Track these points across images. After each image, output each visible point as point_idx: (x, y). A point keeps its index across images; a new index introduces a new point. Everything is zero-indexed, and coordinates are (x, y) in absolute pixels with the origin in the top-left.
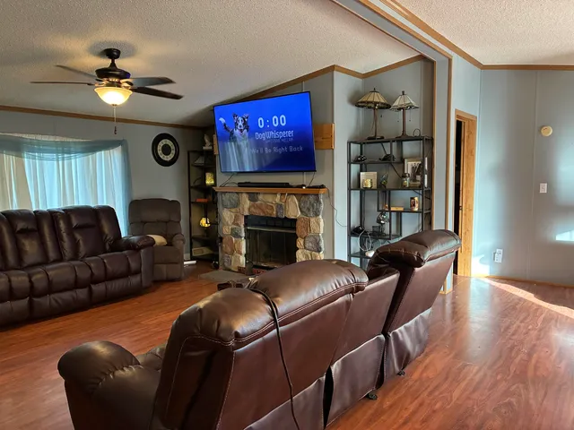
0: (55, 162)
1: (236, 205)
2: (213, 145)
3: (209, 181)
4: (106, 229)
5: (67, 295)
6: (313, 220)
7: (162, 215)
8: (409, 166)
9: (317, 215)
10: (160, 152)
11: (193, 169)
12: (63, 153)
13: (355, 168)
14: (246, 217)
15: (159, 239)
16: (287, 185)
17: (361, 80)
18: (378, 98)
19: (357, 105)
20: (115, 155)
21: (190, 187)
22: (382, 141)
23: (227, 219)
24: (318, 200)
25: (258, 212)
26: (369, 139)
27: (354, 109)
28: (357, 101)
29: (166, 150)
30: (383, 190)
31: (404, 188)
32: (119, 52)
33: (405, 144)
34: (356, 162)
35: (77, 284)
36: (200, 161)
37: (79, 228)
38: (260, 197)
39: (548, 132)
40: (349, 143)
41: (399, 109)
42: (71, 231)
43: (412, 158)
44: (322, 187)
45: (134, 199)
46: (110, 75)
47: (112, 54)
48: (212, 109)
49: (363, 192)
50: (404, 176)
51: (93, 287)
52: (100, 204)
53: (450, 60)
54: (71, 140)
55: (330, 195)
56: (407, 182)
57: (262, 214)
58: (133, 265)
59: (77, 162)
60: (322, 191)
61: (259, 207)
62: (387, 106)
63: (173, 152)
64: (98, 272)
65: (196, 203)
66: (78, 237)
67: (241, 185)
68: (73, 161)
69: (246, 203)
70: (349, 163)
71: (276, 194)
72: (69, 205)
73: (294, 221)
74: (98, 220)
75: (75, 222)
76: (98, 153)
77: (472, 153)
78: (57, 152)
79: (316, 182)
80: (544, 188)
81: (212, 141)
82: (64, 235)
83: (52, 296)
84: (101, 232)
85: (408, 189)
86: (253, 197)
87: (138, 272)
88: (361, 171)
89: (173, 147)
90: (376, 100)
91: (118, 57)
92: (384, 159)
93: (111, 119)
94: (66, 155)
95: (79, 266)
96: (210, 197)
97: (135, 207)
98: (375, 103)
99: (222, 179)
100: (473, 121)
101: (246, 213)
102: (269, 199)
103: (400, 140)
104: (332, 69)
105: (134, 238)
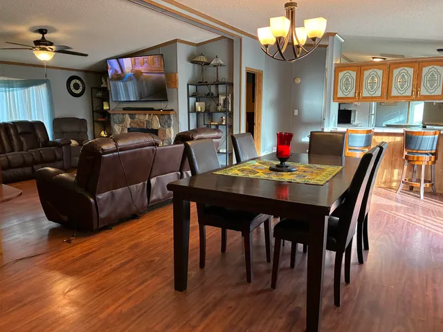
0: (4, 93)
1: (122, 121)
2: (107, 84)
3: (106, 107)
4: (40, 135)
5: (19, 171)
6: (167, 130)
7: (75, 128)
8: (222, 98)
9: (169, 127)
10: (72, 88)
11: (94, 99)
12: (9, 87)
13: (192, 100)
14: (128, 129)
15: (74, 143)
16: (152, 109)
17: (195, 47)
18: (203, 59)
19: (192, 62)
20: (43, 89)
21: (93, 111)
22: (206, 84)
23: (117, 130)
24: (170, 118)
25: (135, 126)
26: (199, 82)
27: (191, 64)
28: (192, 60)
29: (76, 86)
30: (209, 113)
31: (218, 112)
32: (46, 31)
33: (219, 86)
34: (193, 96)
35: (24, 164)
36: (100, 94)
37: (23, 133)
38: (137, 116)
39: (298, 81)
40: (188, 85)
41: (215, 66)
42: (17, 135)
43: (223, 95)
44: (172, 110)
45: (56, 117)
46: (42, 44)
47: (42, 31)
48: (105, 61)
49: (198, 113)
50: (218, 105)
51: (35, 167)
52: (34, 120)
53: (241, 40)
54: (13, 79)
55: (177, 115)
56: (220, 108)
57: (138, 127)
58: (58, 155)
59: (18, 93)
60: (171, 113)
61: (136, 123)
62: (208, 64)
63: (81, 88)
64: (37, 158)
65: (97, 122)
66: (22, 139)
67: (124, 109)
68: (15, 93)
69: (128, 120)
70: (188, 97)
71: (145, 114)
72: (14, 119)
73: (157, 130)
74: (34, 130)
75: (19, 131)
76: (31, 88)
77: (260, 92)
78: (5, 87)
79: (169, 107)
80: (296, 112)
81: (106, 81)
82: (13, 137)
83: (11, 170)
84: (36, 136)
85: (220, 112)
86: (132, 116)
87: (61, 159)
88: (197, 101)
89: (81, 85)
90: (202, 60)
91: (46, 33)
92: (208, 94)
93: (43, 66)
94: (11, 89)
95: (25, 154)
96: (107, 118)
97: (56, 122)
98: (202, 62)
99: (113, 106)
100: (261, 74)
101: (129, 126)
102: (142, 117)
103: (217, 84)
104: (175, 41)
105: (58, 140)
